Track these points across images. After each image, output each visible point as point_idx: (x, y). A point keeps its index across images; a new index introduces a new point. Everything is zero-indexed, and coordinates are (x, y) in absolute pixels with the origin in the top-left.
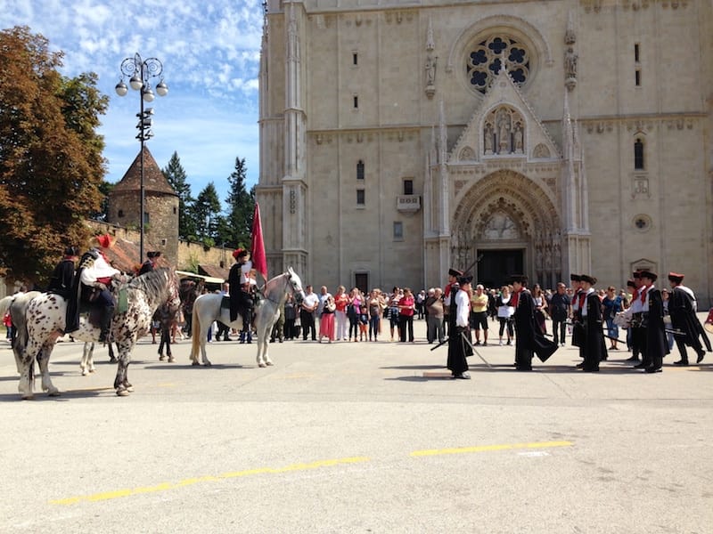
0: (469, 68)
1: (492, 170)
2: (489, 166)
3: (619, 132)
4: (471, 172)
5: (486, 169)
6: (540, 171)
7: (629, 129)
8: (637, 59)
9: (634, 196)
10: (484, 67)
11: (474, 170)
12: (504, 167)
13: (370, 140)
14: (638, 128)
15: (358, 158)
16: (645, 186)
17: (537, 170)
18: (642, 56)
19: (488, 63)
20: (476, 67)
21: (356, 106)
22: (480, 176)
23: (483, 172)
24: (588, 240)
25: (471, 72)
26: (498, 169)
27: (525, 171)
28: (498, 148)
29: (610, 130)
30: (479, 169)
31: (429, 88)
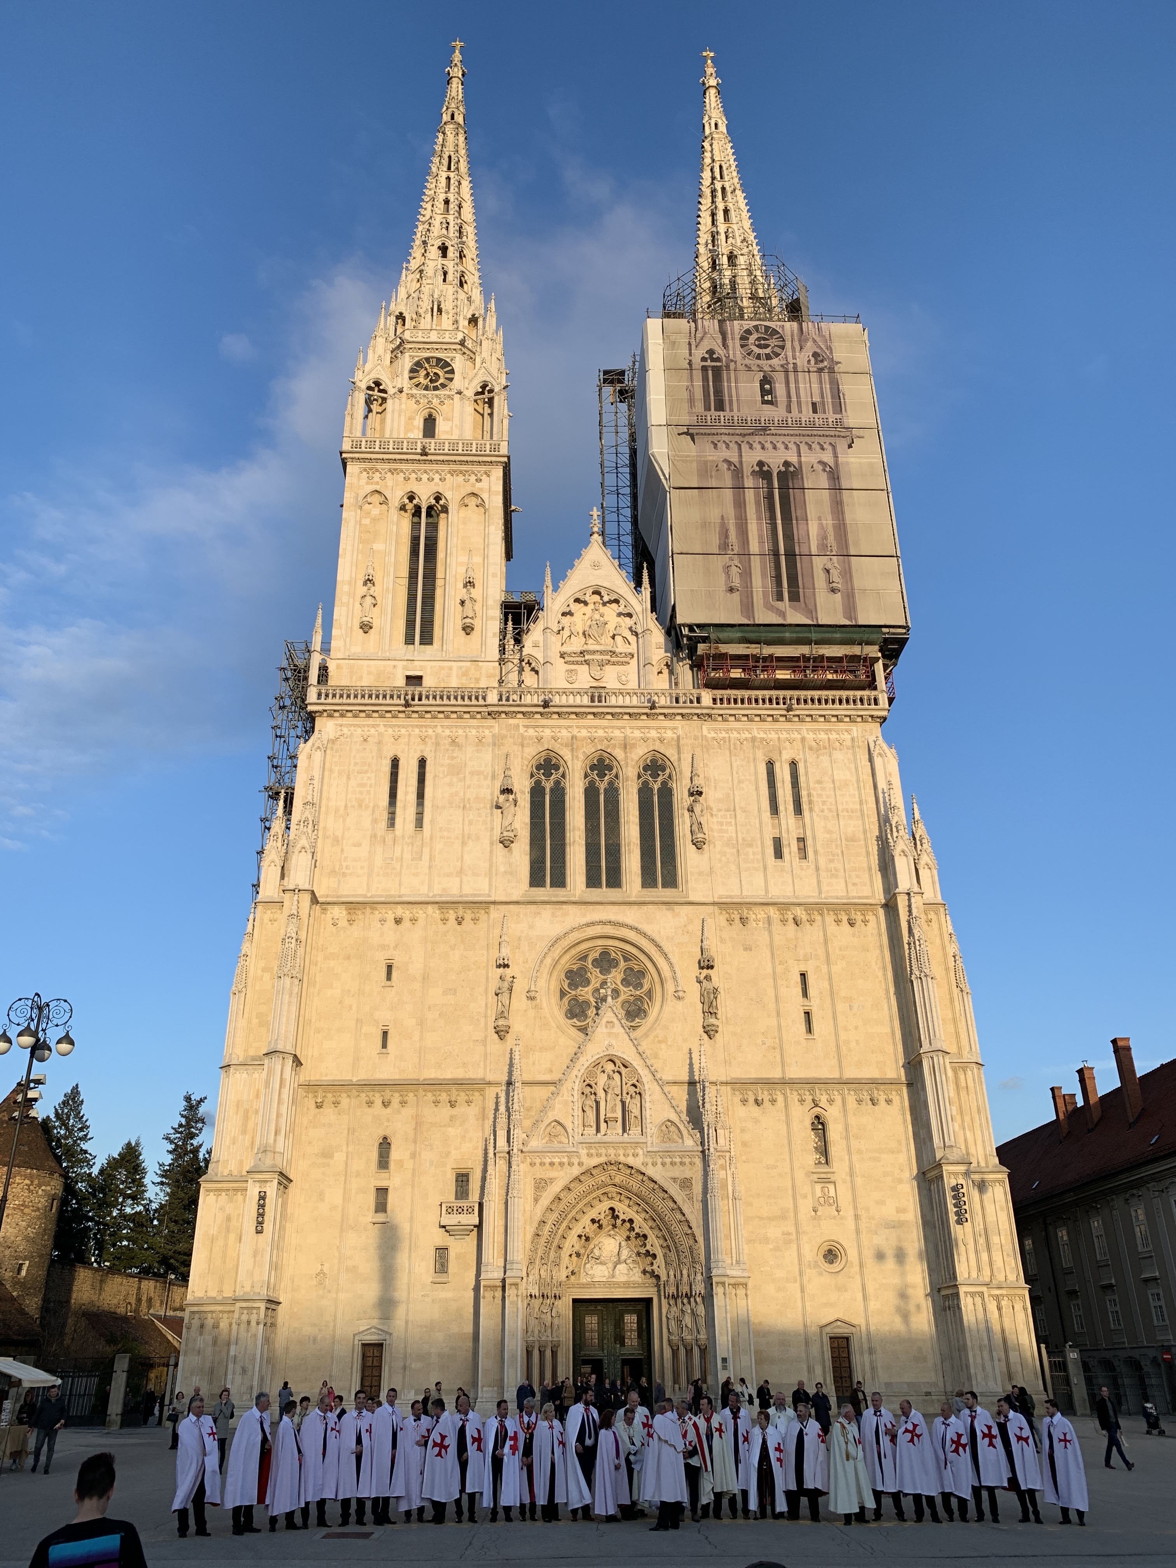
0: (563, 994)
1: (595, 1161)
2: (589, 1155)
3: (786, 1107)
4: (561, 1164)
5: (584, 1159)
6: (668, 1166)
7: (802, 1101)
8: (805, 994)
9: (815, 1211)
10: (586, 993)
11: (565, 1160)
12: (613, 1158)
13: (403, 1103)
14: (813, 1100)
15: (382, 1133)
16: (832, 1194)
17: (663, 1164)
18: (811, 991)
19: (590, 989)
20: (573, 993)
21: (384, 1046)
22: (576, 1171)
23: (580, 1164)
24: (745, 1285)
25: (566, 1000)
26: (603, 1159)
27: (645, 1164)
28: (603, 1125)
29: (773, 1101)
30: (576, 1161)
31: (501, 1022)
